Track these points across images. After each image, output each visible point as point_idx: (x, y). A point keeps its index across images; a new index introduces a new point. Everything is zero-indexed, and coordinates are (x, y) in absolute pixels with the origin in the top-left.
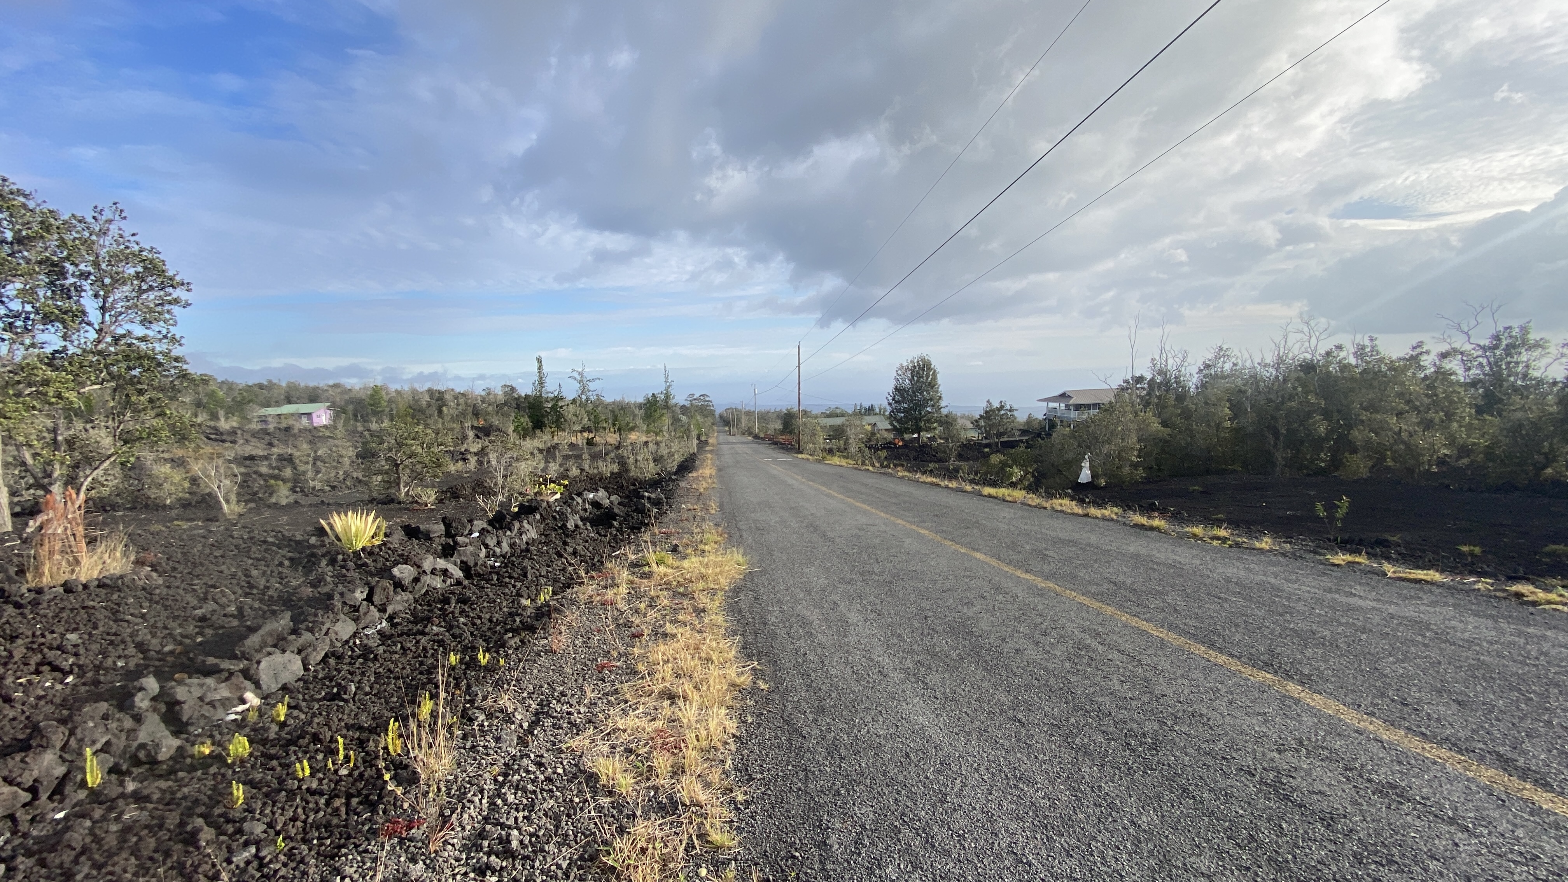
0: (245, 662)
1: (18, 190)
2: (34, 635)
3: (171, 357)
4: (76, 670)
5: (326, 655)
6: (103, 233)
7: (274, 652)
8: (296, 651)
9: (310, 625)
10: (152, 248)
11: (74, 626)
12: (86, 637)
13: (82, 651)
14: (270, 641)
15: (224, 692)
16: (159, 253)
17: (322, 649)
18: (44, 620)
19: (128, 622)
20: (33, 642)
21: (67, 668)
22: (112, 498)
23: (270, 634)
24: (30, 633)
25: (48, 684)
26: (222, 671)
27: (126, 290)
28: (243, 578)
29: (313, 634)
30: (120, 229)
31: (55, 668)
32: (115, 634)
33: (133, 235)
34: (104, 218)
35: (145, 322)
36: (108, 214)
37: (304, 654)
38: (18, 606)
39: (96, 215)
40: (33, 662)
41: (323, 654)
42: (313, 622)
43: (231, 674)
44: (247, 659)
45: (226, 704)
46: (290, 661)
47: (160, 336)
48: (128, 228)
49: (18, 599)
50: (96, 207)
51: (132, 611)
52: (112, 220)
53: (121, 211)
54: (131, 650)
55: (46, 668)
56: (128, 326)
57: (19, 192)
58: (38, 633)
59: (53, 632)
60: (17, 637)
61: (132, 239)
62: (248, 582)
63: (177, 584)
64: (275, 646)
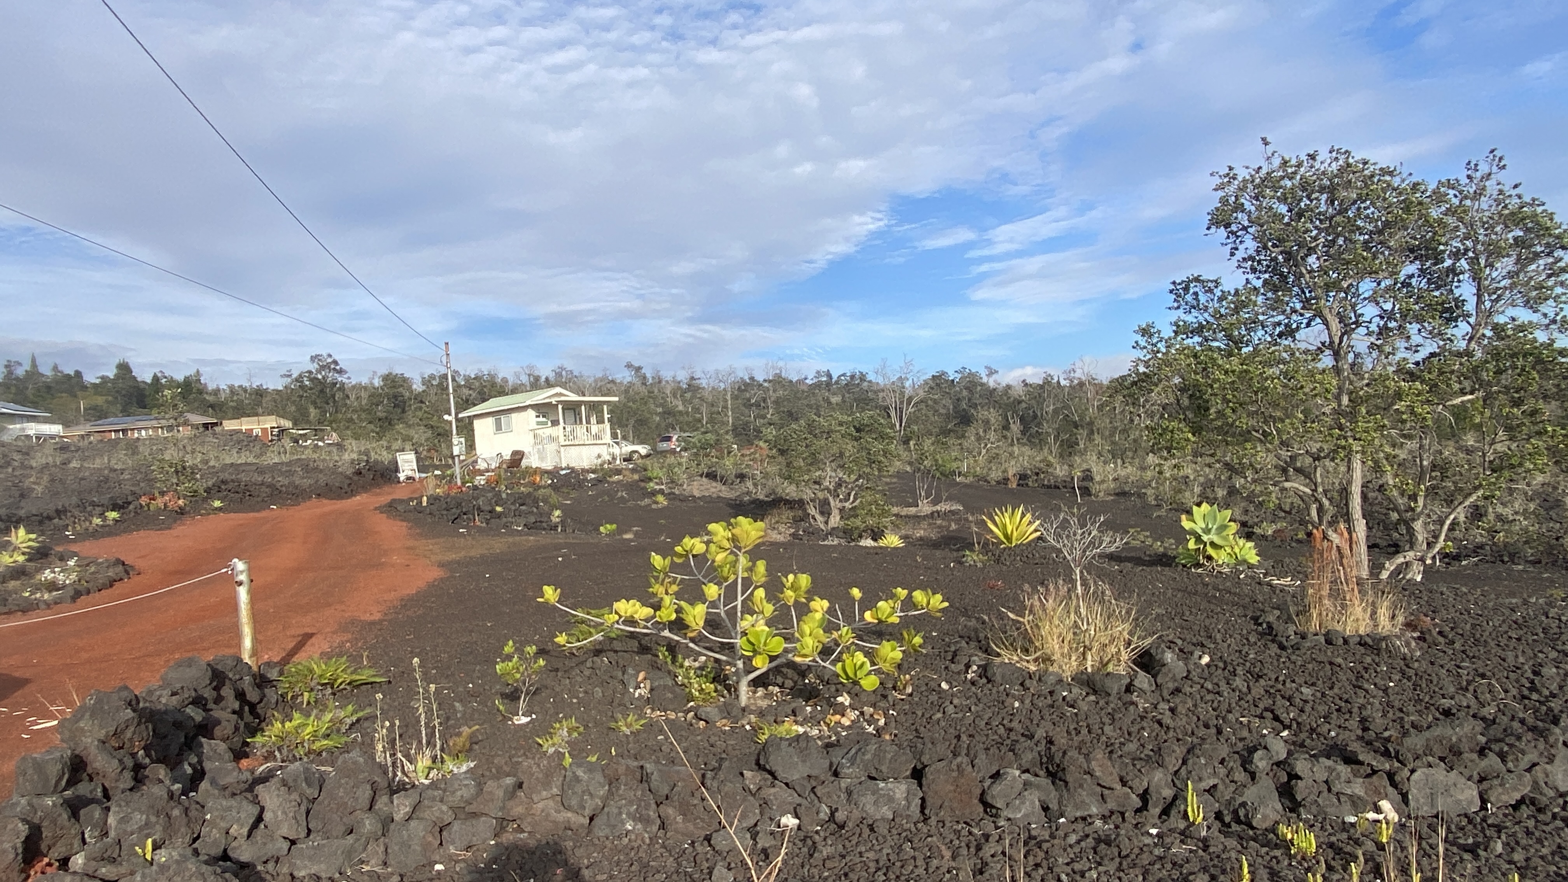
0: (1397, 764)
1: (1381, 169)
2: (1277, 679)
3: (1553, 350)
4: (1295, 726)
5: (1521, 802)
6: (1478, 195)
7: (1437, 765)
8: (1476, 777)
9: (1506, 748)
10: (1534, 200)
11: (1314, 680)
12: (1319, 695)
13: (1308, 708)
14: (1438, 750)
15: (1358, 788)
16: (1543, 204)
17: (1515, 789)
18: (1292, 666)
19: (1367, 691)
20: (1272, 687)
21: (1287, 722)
22: (1520, 545)
23: (1440, 740)
24: (1274, 677)
25: (1265, 731)
26: (1361, 763)
27: (1506, 264)
28: (1529, 674)
29: (1504, 761)
30: (1498, 184)
31: (1276, 718)
32: (1347, 701)
33: (1516, 186)
34: (1478, 175)
35: (1531, 304)
36: (1484, 168)
37: (1485, 785)
38: (1282, 647)
39: (1470, 172)
40: (1262, 706)
41: (1517, 796)
42: (1511, 746)
43: (1375, 772)
44: (1399, 761)
45: (1357, 804)
46: (1455, 785)
47: (1547, 321)
48: (1507, 178)
49: (1284, 640)
50: (1469, 163)
51: (1377, 680)
52: (1490, 174)
53: (1501, 159)
54: (1354, 723)
55: (1268, 715)
56: (1511, 312)
57: (1384, 171)
58: (1281, 679)
59: (1293, 681)
60: (1261, 677)
61: (1514, 192)
62: (1532, 682)
63: (1442, 663)
64: (1442, 759)
